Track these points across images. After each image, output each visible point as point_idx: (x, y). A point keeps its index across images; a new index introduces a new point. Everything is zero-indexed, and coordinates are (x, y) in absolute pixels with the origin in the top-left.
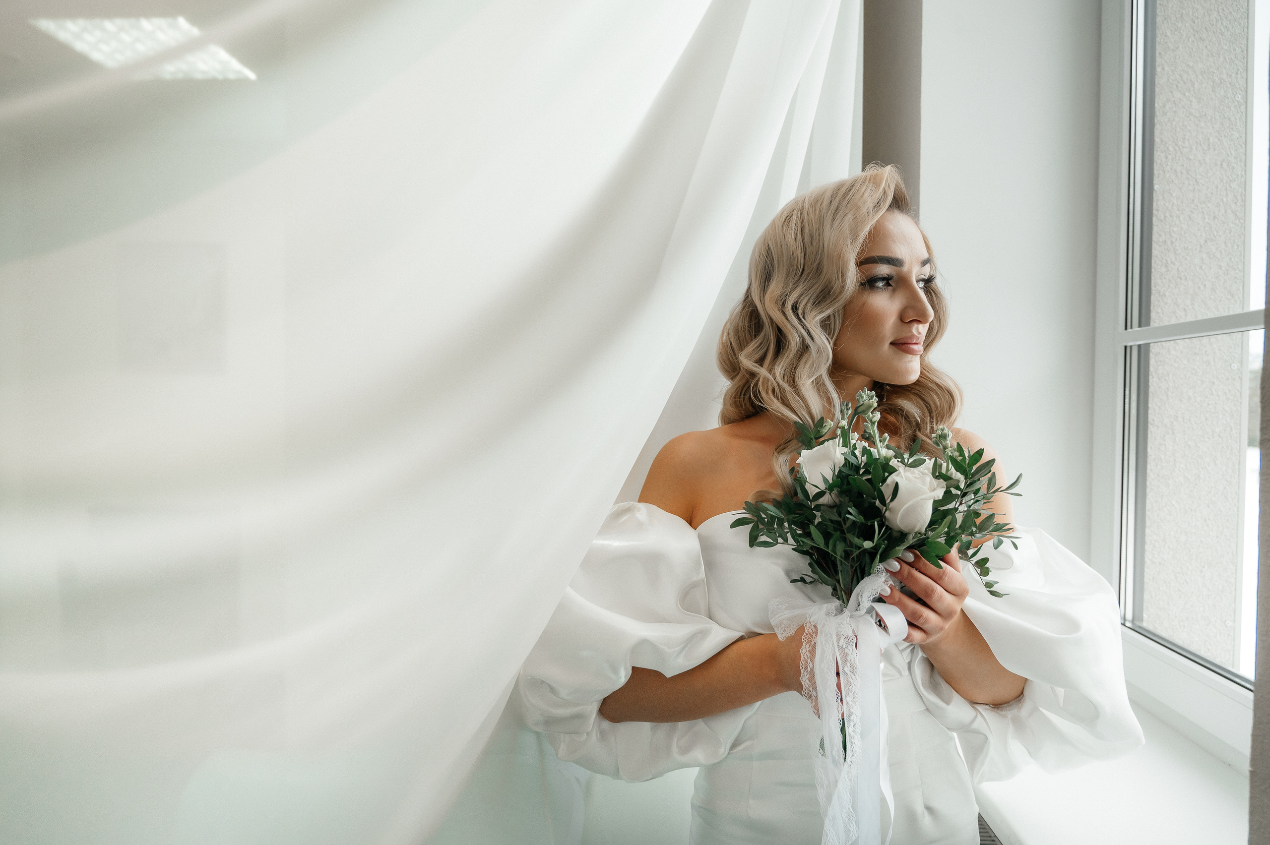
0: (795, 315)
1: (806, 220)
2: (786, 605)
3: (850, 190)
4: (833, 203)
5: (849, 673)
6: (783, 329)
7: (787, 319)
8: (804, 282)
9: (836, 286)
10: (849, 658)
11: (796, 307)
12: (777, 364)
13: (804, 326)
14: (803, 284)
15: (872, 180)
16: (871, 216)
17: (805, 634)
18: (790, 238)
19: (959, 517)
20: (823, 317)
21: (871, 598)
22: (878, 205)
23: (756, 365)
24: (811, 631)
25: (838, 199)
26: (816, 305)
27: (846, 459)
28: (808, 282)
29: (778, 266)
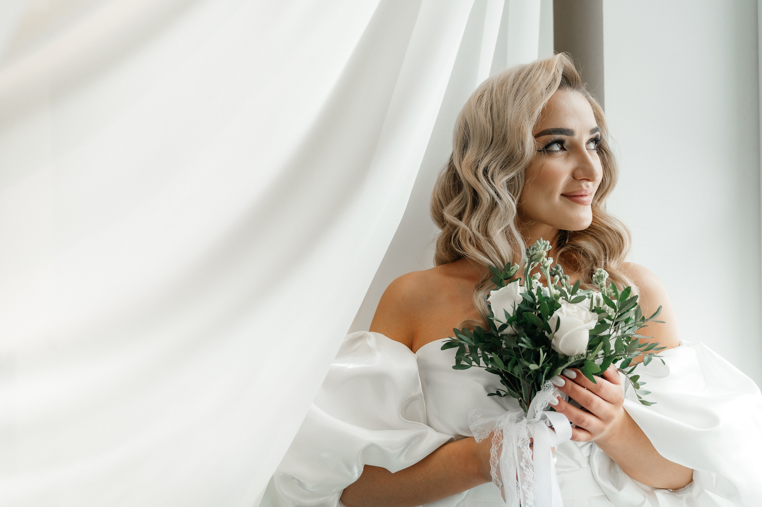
0: (485, 178)
1: (494, 99)
2: (481, 414)
3: (528, 75)
4: (515, 86)
5: (524, 467)
6: (477, 191)
7: (479, 181)
8: (493, 150)
9: (519, 152)
10: (524, 456)
11: (486, 171)
12: (473, 217)
13: (492, 187)
14: (492, 152)
15: (545, 66)
16: (544, 96)
17: (494, 437)
18: (481, 114)
19: (612, 342)
20: (508, 179)
21: (542, 408)
22: (549, 87)
23: (456, 219)
24: (498, 435)
25: (518, 82)
26: (503, 168)
27: (524, 298)
28: (496, 150)
29: (473, 137)
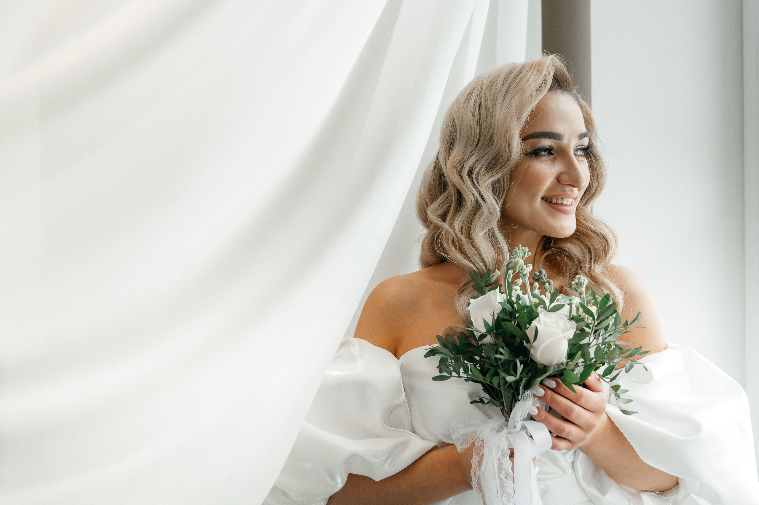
0: (470, 180)
1: (483, 98)
2: (462, 424)
3: (518, 76)
4: (505, 85)
5: (504, 479)
6: (461, 191)
7: (463, 182)
8: (480, 150)
9: (505, 154)
10: (503, 467)
11: (471, 172)
12: (456, 218)
13: (476, 188)
14: (478, 152)
15: (536, 67)
16: (533, 98)
17: (475, 448)
18: (469, 113)
19: (592, 351)
20: (493, 181)
21: (522, 419)
22: (539, 90)
24: (479, 445)
25: (508, 82)
26: (488, 170)
27: (503, 307)
28: (482, 151)
29: (460, 135)
